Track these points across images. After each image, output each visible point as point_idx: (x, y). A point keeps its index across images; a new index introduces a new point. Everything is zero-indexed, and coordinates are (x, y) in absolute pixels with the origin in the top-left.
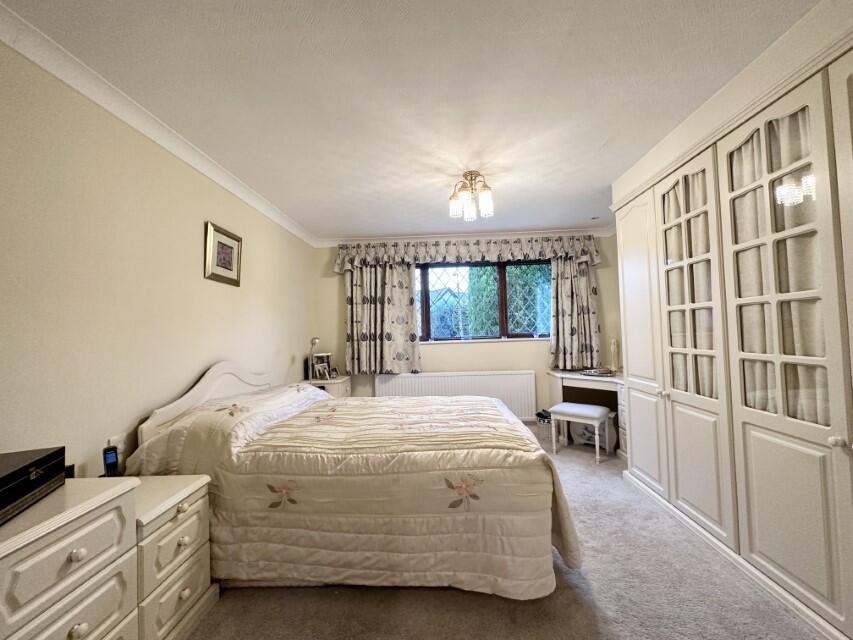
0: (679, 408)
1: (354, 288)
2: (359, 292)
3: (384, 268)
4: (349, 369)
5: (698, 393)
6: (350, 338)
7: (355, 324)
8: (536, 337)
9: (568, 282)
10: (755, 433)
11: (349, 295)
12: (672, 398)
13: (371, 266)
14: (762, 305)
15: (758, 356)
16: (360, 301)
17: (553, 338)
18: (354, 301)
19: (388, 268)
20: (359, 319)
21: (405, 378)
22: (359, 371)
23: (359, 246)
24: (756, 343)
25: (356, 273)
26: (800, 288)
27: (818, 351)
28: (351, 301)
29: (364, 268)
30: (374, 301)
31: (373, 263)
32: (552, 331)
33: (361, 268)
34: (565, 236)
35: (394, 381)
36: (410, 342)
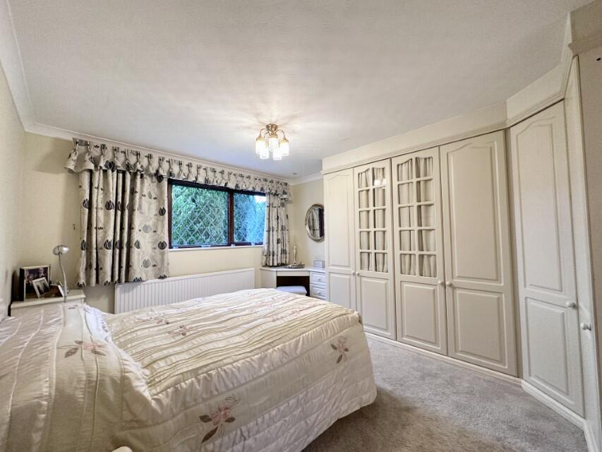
0: (364, 279)
1: (95, 191)
2: (101, 196)
3: (134, 176)
4: (82, 281)
5: (376, 271)
6: (87, 246)
7: (94, 231)
8: (253, 245)
9: (275, 209)
10: (405, 285)
11: (87, 197)
12: (360, 275)
13: (118, 172)
14: (410, 231)
15: (408, 252)
16: (101, 205)
17: (265, 246)
18: (94, 205)
19: (139, 177)
20: (100, 225)
21: (152, 285)
22: (97, 281)
23: (103, 147)
24: (407, 247)
25: (98, 176)
26: (426, 226)
27: (432, 249)
28: (89, 204)
29: (110, 171)
30: (120, 207)
31: (122, 168)
32: (265, 241)
33: (105, 171)
34: (275, 180)
35: (140, 288)
36: (158, 250)
